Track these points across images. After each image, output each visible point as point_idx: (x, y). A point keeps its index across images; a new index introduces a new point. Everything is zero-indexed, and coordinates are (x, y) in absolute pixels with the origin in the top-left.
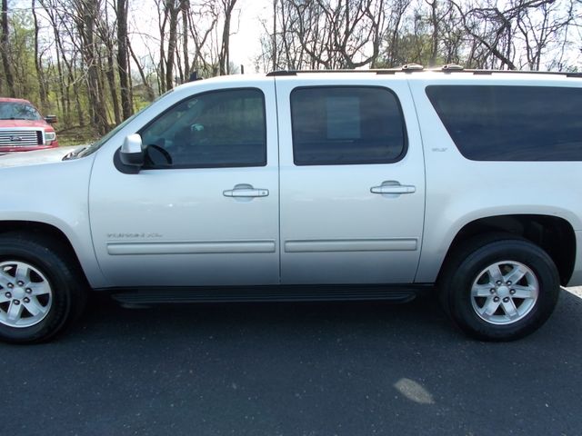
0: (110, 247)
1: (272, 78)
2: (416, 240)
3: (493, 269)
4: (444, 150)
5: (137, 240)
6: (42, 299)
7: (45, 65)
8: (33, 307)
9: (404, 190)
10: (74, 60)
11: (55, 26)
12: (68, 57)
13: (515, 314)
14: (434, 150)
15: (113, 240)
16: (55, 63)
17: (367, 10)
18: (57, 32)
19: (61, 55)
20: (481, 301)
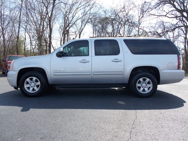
0: (54, 73)
1: (90, 38)
2: (122, 72)
3: (141, 79)
4: (128, 52)
5: (60, 72)
6: (38, 86)
7: (26, 50)
8: (35, 88)
9: (119, 61)
10: (35, 48)
11: (30, 39)
12: (33, 47)
13: (147, 91)
14: (126, 52)
15: (55, 72)
16: (29, 49)
17: (119, 32)
18: (31, 40)
19: (31, 47)
20: (139, 88)
